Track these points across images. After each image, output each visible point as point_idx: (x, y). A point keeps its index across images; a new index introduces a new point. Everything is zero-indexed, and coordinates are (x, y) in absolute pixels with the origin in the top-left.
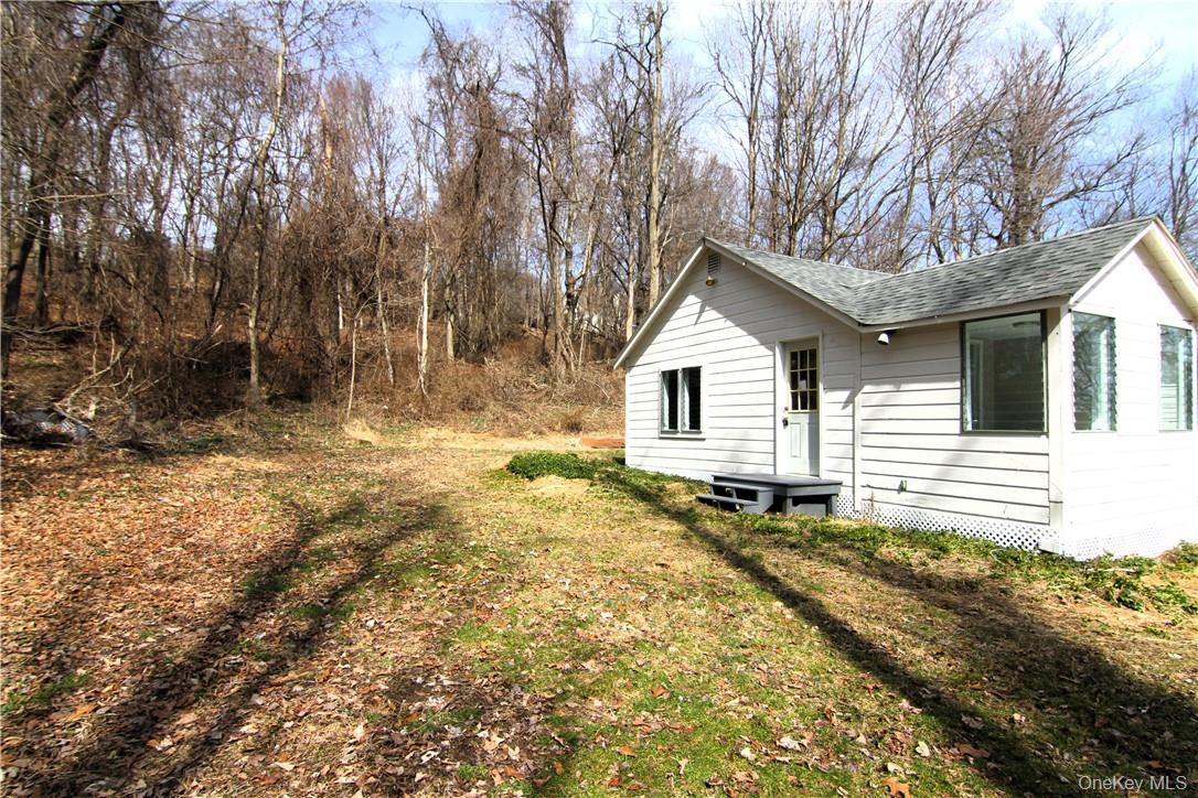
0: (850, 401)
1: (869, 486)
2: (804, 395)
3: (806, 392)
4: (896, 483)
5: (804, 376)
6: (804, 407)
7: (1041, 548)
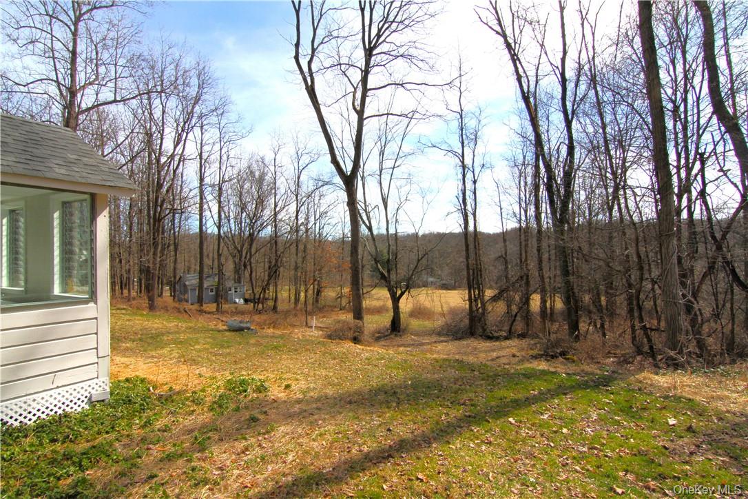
7: (93, 400)
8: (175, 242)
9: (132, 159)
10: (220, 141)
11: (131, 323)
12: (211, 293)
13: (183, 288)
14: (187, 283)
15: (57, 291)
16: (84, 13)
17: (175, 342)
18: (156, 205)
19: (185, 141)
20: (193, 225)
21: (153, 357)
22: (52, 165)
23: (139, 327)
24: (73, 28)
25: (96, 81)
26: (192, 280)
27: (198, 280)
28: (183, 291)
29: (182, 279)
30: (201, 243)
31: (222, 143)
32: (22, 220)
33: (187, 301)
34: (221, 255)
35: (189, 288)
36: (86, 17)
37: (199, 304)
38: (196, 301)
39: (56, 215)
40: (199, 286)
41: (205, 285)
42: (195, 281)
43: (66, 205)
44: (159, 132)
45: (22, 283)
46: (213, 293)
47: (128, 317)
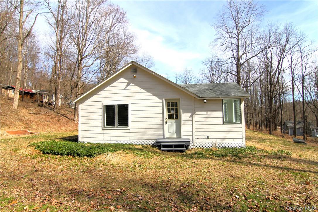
0: (191, 116)
1: (198, 139)
2: (173, 115)
3: (174, 114)
4: (206, 137)
5: (172, 109)
6: (173, 118)
7: (242, 147)
8: (281, 107)
9: (261, 76)
10: (301, 57)
11: (257, 135)
12: (301, 131)
13: (286, 127)
14: (288, 125)
15: (234, 121)
16: (240, 31)
17: (270, 142)
18: (270, 93)
19: (282, 63)
20: (290, 99)
21: (261, 144)
22: (231, 94)
23: (259, 137)
24: (237, 38)
25: (246, 52)
26: (290, 124)
27: (293, 124)
28: (286, 129)
29: (285, 123)
30: (294, 107)
31: (303, 58)
32: (227, 105)
33: (288, 133)
34: (305, 112)
35: (289, 128)
36: (241, 32)
37: (294, 135)
38: (293, 134)
39: (233, 104)
40: (294, 127)
41: (297, 127)
42: (292, 125)
43: (235, 101)
44: (270, 63)
45: (227, 120)
46: (303, 131)
47: (257, 134)
